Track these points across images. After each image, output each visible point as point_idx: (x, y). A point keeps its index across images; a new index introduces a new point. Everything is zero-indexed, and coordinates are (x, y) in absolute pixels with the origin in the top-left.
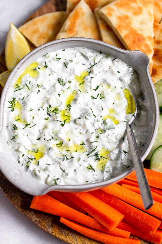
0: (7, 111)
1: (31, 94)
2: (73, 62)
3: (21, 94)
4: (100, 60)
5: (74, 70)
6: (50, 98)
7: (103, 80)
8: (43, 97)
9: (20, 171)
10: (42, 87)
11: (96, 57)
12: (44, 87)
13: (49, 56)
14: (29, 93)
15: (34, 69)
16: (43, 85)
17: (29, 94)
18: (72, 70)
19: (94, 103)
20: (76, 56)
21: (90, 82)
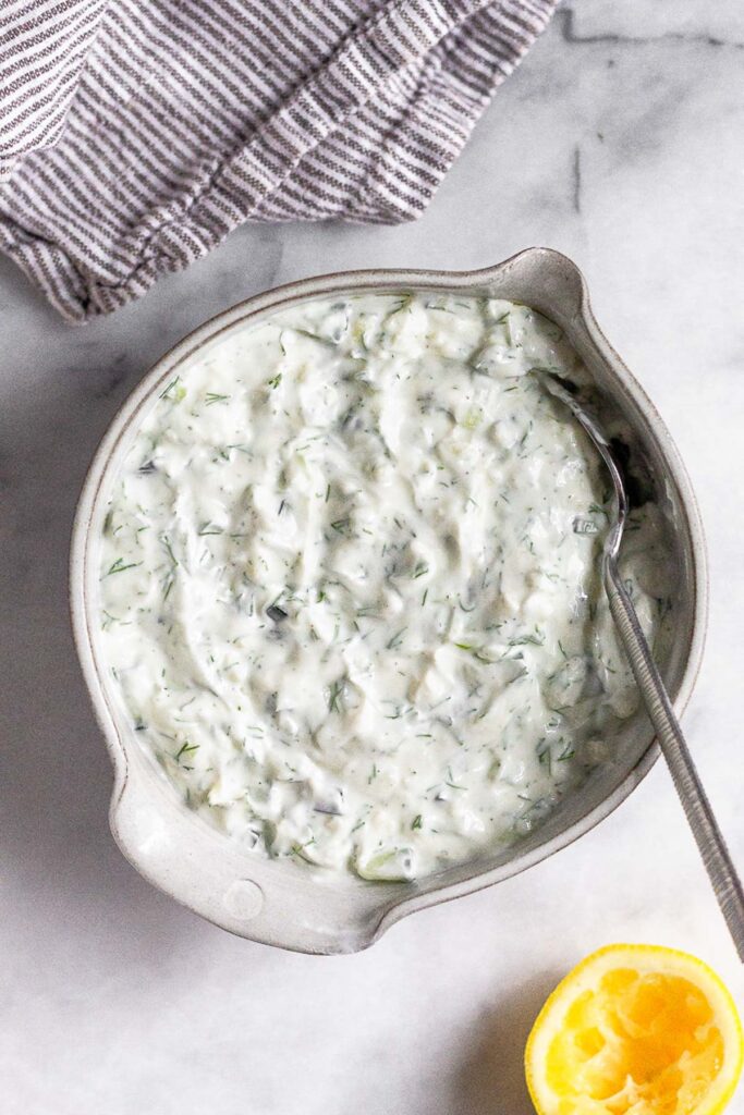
0: (115, 674)
1: (175, 575)
2: (282, 382)
3: (139, 593)
4: (383, 324)
5: (300, 410)
6: (250, 562)
7: (419, 400)
8: (225, 569)
9: (251, 881)
10: (205, 531)
11: (362, 321)
12: (215, 527)
13: (183, 394)
14: (168, 576)
15: (144, 466)
16: (206, 520)
17: (169, 581)
18: (293, 413)
19: (420, 511)
20: (283, 350)
21: (377, 431)
